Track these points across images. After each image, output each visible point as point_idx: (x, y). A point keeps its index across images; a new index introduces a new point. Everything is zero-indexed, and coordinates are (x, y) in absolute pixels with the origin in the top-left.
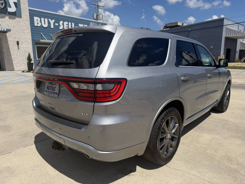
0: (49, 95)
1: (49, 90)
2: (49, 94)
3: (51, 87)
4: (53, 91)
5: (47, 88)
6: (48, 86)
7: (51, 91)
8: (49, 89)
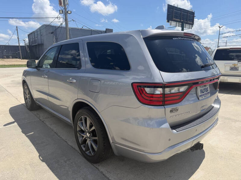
0: (206, 97)
1: (205, 93)
2: (204, 97)
3: (204, 89)
4: (207, 92)
5: (201, 92)
6: (201, 90)
7: (206, 93)
8: (203, 93)
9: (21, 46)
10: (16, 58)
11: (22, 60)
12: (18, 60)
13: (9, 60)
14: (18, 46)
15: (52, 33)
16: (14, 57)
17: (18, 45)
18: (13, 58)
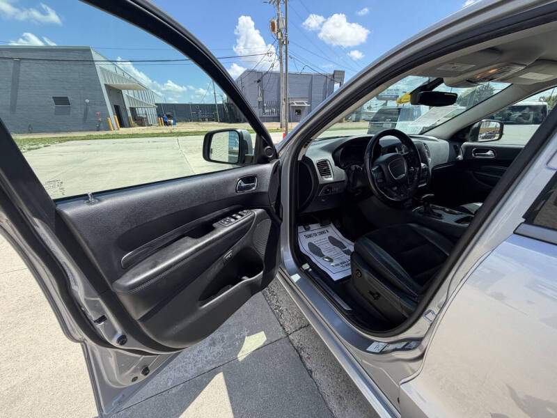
9: (219, 105)
10: (213, 120)
11: (220, 124)
12: (215, 123)
13: (205, 123)
14: (214, 105)
15: (259, 81)
16: (211, 120)
17: (214, 103)
18: (209, 121)
